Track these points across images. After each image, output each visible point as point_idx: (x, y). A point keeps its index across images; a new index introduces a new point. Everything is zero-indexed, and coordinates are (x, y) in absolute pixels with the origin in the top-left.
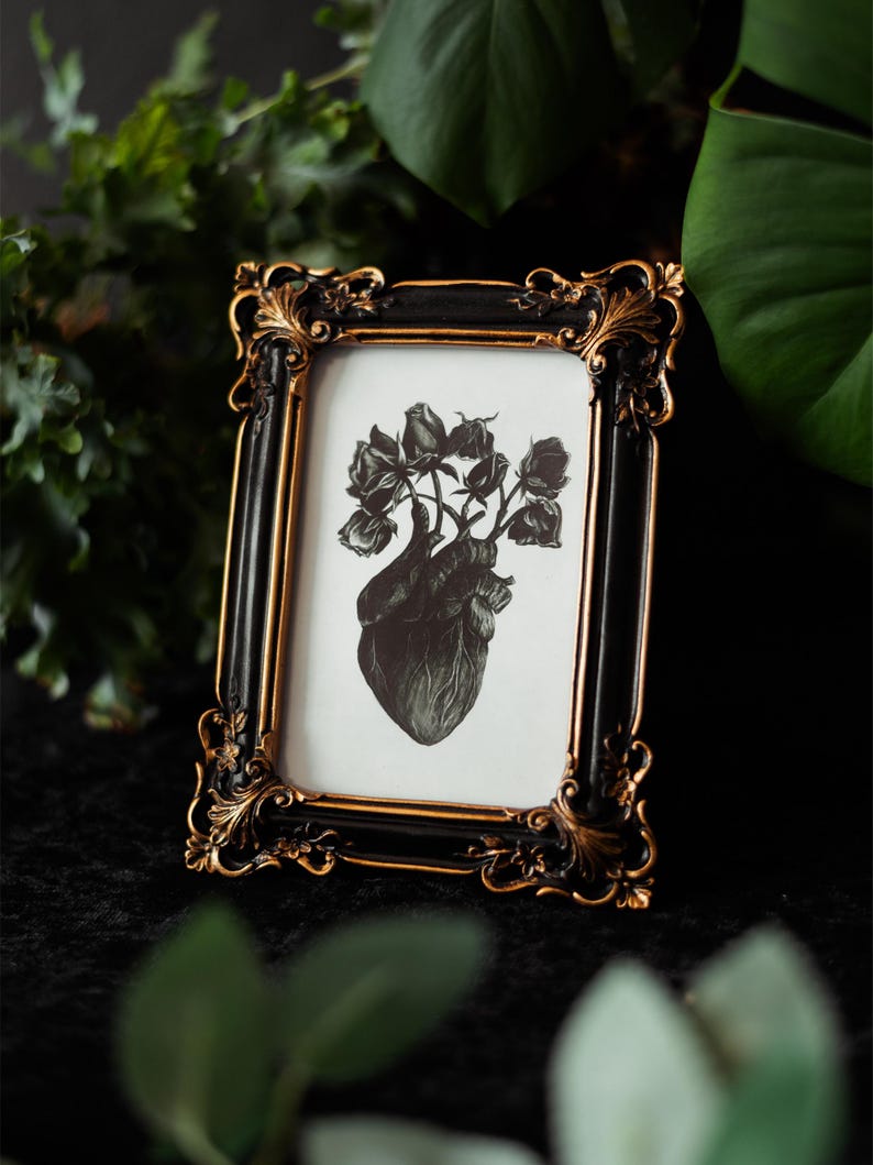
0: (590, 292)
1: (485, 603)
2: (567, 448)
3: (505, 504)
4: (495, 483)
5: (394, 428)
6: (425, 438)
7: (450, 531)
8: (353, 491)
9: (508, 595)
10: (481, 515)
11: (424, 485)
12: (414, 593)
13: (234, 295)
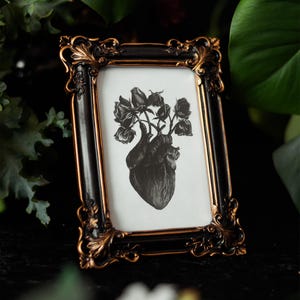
0: (191, 47)
1: (171, 156)
2: (189, 101)
3: (172, 122)
4: (167, 115)
5: (128, 97)
6: (140, 100)
7: (155, 133)
8: (117, 120)
9: (178, 154)
10: (164, 126)
11: (142, 117)
12: (146, 155)
13: (60, 48)
